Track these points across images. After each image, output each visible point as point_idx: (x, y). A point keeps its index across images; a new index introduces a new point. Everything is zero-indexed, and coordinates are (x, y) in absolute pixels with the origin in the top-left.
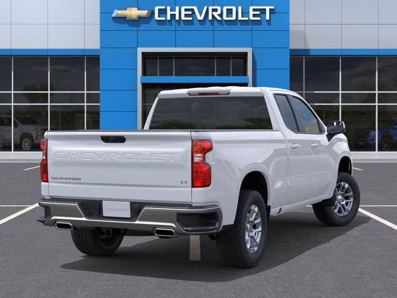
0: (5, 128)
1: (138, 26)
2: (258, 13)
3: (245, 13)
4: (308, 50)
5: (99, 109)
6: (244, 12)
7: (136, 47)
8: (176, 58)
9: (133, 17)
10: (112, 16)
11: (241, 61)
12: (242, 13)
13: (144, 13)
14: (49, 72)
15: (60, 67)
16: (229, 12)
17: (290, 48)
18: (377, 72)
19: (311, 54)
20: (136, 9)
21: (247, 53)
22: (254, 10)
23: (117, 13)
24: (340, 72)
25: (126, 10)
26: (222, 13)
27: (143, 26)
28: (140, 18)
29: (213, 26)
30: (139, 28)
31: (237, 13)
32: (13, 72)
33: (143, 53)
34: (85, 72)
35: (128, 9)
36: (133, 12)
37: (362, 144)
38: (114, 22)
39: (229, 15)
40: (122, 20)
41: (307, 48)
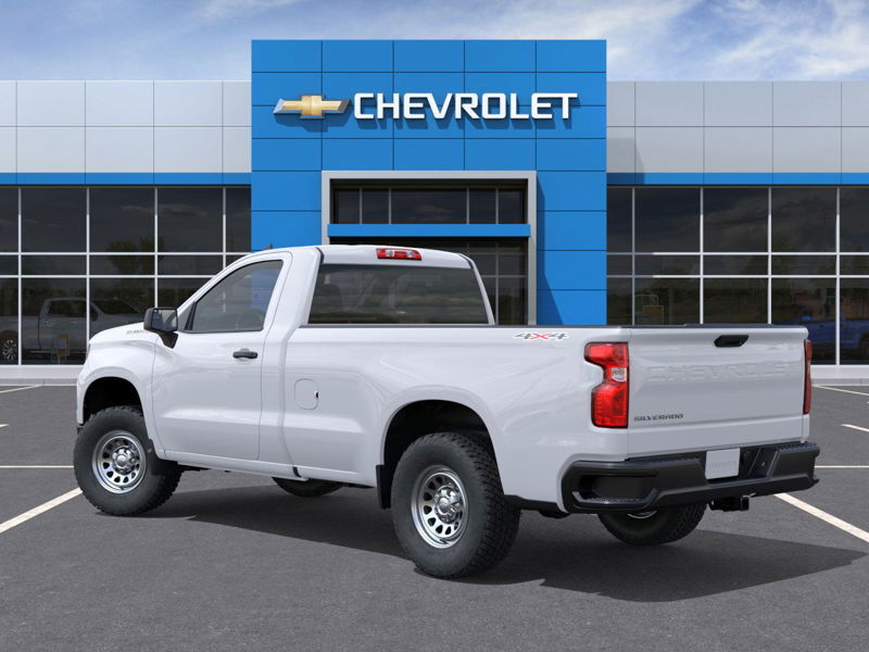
0: (75, 321)
1: (322, 130)
2: (548, 105)
3: (523, 106)
4: (641, 175)
6: (521, 103)
7: (319, 169)
8: (393, 190)
9: (313, 113)
10: (275, 112)
11: (516, 195)
12: (518, 106)
13: (334, 105)
14: (156, 217)
15: (176, 208)
16: (494, 103)
17: (608, 171)
18: (770, 217)
19: (646, 182)
20: (320, 97)
21: (526, 181)
22: (540, 100)
23: (284, 105)
24: (702, 217)
25: (300, 99)
26: (480, 105)
27: (332, 131)
28: (327, 115)
29: (462, 131)
30: (325, 135)
31: (508, 106)
32: (88, 217)
33: (332, 180)
34: (224, 217)
35: (304, 98)
36: (314, 105)
38: (278, 122)
39: (493, 110)
40: (293, 118)
41: (638, 171)
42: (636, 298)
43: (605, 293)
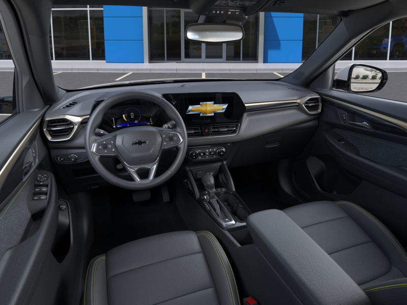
5: (103, 15)
37: (375, 52)
42: (320, 22)
43: (302, 19)
